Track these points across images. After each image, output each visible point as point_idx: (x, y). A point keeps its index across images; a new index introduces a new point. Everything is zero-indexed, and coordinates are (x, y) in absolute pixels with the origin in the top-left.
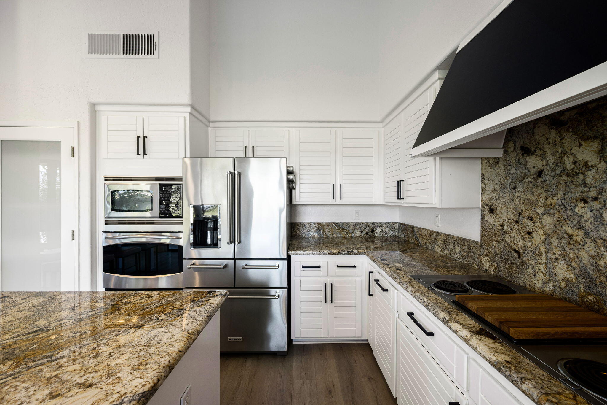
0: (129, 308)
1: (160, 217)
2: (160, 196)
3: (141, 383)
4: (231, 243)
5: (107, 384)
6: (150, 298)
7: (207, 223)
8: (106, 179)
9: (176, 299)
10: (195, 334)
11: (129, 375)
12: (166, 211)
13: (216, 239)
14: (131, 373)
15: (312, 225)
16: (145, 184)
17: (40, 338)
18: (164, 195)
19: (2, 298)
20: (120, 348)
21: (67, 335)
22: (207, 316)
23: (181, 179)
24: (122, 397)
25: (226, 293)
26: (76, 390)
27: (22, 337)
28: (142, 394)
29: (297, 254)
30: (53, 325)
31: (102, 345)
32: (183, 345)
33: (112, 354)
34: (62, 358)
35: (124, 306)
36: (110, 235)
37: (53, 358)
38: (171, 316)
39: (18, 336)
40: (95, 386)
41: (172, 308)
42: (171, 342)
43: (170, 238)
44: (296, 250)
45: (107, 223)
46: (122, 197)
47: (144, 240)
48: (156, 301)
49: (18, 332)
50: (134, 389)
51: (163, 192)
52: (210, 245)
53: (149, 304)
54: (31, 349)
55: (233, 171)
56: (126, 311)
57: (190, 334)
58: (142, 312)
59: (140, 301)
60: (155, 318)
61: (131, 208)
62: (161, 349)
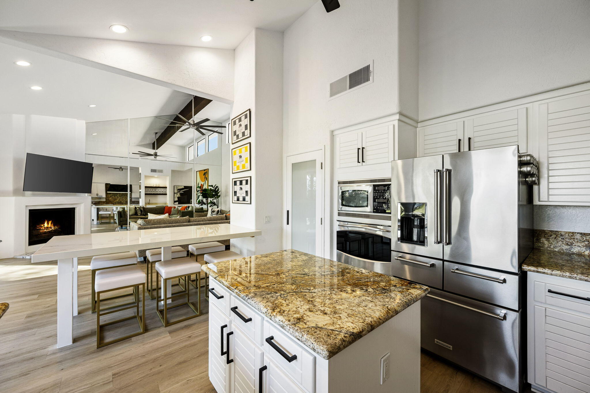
0: (349, 277)
1: (374, 212)
2: (374, 195)
3: (352, 326)
4: (439, 243)
5: (334, 317)
6: (363, 274)
7: (413, 221)
8: (339, 183)
9: (381, 280)
10: (393, 312)
11: (346, 318)
12: (378, 208)
13: (423, 237)
14: (347, 317)
15: (578, 236)
16: (365, 185)
17: (306, 278)
18: (376, 194)
19: (292, 252)
20: (342, 299)
21: (317, 281)
22: (405, 302)
23: (390, 180)
24: (341, 328)
25: (426, 288)
26: (319, 312)
27: (299, 275)
28: (352, 333)
29: (538, 272)
30: (311, 273)
31: (333, 294)
32: (382, 315)
33: (338, 301)
34: (315, 293)
35: (346, 274)
36: (342, 223)
37: (311, 291)
38: (376, 292)
39: (297, 274)
40: (328, 315)
41: (377, 285)
42: (374, 309)
43: (381, 230)
44: (537, 266)
45: (339, 214)
46: (351, 196)
47: (363, 230)
48: (366, 277)
49: (298, 272)
50: (348, 328)
51: (376, 191)
52: (416, 242)
53: (362, 278)
54: (302, 283)
55: (441, 168)
56: (347, 278)
57: (389, 310)
58: (357, 282)
59: (356, 274)
60: (365, 289)
61: (356, 204)
62: (366, 311)
